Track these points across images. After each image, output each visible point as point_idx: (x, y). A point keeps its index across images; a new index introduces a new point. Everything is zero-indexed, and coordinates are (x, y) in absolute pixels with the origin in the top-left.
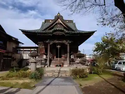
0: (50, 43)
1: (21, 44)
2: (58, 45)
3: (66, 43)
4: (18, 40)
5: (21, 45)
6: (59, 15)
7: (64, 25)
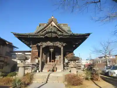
0: (42, 45)
1: (16, 48)
2: (51, 49)
3: (60, 46)
4: (12, 44)
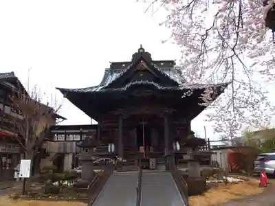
2: (141, 121)
5: (60, 122)
6: (141, 51)
7: (153, 73)
